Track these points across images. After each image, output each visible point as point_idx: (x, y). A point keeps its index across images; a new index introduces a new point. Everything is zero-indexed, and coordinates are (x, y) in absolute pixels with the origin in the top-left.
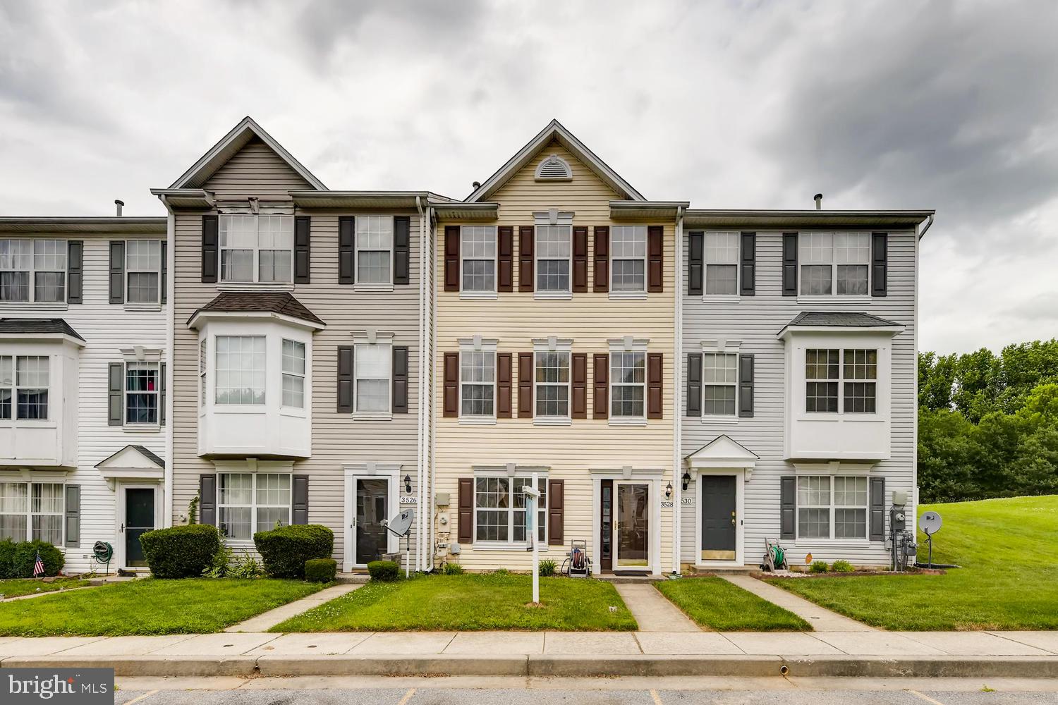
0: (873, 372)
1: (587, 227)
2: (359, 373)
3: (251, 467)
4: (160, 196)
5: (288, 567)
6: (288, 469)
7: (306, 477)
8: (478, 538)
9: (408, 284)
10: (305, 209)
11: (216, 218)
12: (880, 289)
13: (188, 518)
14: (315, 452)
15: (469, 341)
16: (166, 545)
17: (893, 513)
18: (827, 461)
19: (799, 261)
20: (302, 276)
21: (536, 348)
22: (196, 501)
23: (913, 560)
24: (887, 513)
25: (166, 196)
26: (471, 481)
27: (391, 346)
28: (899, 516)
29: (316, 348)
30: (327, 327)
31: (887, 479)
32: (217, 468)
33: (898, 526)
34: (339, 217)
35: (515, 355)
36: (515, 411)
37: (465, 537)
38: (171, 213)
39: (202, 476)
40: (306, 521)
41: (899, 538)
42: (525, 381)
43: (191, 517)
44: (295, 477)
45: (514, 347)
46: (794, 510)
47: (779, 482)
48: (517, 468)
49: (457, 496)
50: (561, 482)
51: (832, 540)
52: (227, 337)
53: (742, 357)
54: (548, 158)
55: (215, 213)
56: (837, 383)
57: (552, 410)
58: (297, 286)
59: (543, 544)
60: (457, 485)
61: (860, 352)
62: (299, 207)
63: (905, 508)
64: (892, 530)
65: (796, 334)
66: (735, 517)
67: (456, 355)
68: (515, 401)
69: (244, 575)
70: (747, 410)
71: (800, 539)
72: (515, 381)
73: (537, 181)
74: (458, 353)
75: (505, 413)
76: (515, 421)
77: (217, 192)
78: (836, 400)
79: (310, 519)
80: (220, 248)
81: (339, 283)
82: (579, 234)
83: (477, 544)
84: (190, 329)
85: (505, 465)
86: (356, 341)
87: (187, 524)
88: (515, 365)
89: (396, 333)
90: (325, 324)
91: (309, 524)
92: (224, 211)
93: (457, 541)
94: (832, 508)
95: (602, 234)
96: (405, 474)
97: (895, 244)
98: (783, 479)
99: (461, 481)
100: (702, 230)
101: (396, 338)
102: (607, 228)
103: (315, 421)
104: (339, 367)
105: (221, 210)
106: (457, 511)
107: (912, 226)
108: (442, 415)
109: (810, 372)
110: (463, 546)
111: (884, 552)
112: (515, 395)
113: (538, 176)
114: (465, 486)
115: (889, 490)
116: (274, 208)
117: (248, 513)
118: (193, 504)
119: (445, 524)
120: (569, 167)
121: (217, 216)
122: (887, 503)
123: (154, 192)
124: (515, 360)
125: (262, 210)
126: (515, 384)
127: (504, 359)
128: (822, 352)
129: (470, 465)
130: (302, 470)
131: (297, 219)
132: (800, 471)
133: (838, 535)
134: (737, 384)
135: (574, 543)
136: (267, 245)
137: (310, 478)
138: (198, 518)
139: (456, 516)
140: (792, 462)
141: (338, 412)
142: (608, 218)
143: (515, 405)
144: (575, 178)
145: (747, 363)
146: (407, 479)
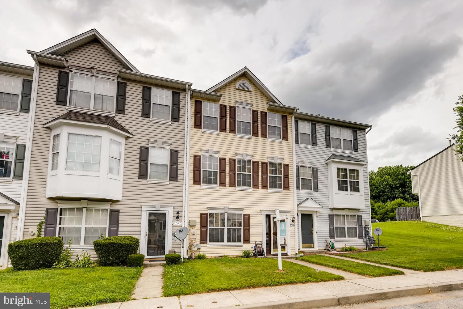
0: (358, 178)
1: (258, 111)
2: (151, 160)
3: (83, 205)
4: (32, 55)
5: (116, 259)
6: (108, 206)
7: (118, 211)
8: (210, 241)
9: (179, 122)
10: (123, 79)
11: (68, 74)
12: (356, 150)
13: (36, 233)
14: (124, 198)
15: (207, 151)
16: (30, 250)
17: (365, 229)
18: (344, 209)
19: (331, 136)
20: (121, 109)
21: (237, 157)
22: (42, 223)
23: (372, 245)
24: (363, 228)
25: (37, 56)
26: (207, 214)
27: (169, 149)
28: (367, 229)
29: (127, 146)
30: (134, 137)
31: (362, 216)
32: (59, 204)
33: (367, 233)
34: (143, 86)
35: (227, 159)
36: (227, 183)
37: (203, 240)
38: (37, 65)
39: (48, 209)
40: (117, 234)
41: (368, 237)
42: (232, 171)
43: (38, 232)
44: (111, 211)
45: (228, 156)
46: (334, 227)
47: (328, 217)
48: (230, 209)
49: (199, 221)
50: (249, 216)
51: (347, 239)
52: (76, 134)
53: (313, 168)
54: (242, 81)
55: (68, 71)
56: (347, 181)
57: (244, 184)
58: (117, 114)
59: (241, 243)
60: (200, 216)
61: (354, 170)
62: (121, 78)
63: (369, 227)
64: (365, 235)
65: (333, 162)
66: (313, 230)
67: (200, 157)
68: (227, 179)
69: (84, 265)
70: (316, 189)
71: (337, 239)
72: (227, 170)
73: (237, 89)
74: (201, 156)
75: (223, 184)
76: (227, 188)
77: (69, 61)
78: (347, 187)
79: (119, 233)
80: (69, 89)
81: (142, 117)
82: (255, 113)
83: (209, 244)
84: (46, 128)
85: (224, 207)
86: (150, 145)
87: (35, 237)
88: (227, 163)
89: (172, 144)
90: (133, 135)
91: (119, 236)
92: (73, 71)
93: (199, 243)
94: (346, 226)
95: (264, 114)
96: (177, 210)
97: (359, 134)
98: (329, 215)
99: (202, 214)
100: (298, 120)
101: (172, 146)
102: (266, 113)
103: (125, 182)
104: (141, 156)
105: (72, 70)
106: (199, 228)
107: (364, 129)
108: (192, 183)
109: (338, 176)
110: (202, 245)
111: (363, 243)
112: (227, 177)
113: (237, 87)
114: (203, 217)
115: (363, 220)
116: (105, 75)
117: (79, 230)
118: (40, 225)
119: (194, 235)
120: (251, 86)
121: (69, 72)
122: (363, 225)
123: (29, 52)
124: (227, 162)
125: (98, 74)
126: (227, 172)
127: (222, 161)
128: (342, 169)
129: (206, 207)
130: (115, 207)
131: (119, 83)
132: (335, 212)
133: (349, 237)
134: (312, 179)
135: (256, 242)
136: (100, 92)
137: (120, 211)
138: (43, 233)
139: (199, 231)
140: (332, 209)
141: (139, 179)
142: (266, 109)
143: (227, 181)
144: (252, 91)
145: (315, 171)
146: (178, 213)
